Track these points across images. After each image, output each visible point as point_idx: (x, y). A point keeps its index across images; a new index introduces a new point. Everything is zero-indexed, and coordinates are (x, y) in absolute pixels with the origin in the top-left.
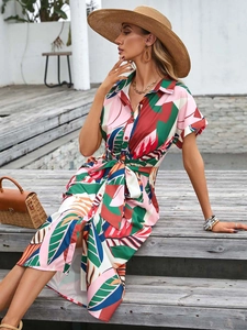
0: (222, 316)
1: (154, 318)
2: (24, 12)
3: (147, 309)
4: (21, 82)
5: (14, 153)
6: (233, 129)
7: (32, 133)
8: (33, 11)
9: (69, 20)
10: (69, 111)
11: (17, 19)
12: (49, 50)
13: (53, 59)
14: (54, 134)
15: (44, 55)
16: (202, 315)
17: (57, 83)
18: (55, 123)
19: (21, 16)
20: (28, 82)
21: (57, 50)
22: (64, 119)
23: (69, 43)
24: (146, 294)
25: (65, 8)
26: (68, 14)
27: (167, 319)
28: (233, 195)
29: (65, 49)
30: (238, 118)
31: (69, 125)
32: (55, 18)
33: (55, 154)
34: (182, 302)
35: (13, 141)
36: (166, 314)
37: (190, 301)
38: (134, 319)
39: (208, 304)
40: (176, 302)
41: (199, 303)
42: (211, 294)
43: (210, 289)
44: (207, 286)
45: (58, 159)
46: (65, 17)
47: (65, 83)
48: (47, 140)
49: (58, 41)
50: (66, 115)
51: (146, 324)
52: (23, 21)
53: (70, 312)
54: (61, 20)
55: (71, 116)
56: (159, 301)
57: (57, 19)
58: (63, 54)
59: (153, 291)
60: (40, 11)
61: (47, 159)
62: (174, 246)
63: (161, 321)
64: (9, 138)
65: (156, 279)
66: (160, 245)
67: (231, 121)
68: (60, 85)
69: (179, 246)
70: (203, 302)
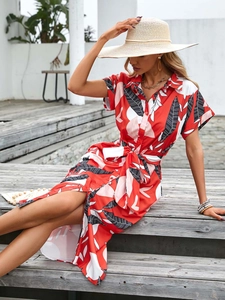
0: (207, 288)
1: (145, 288)
2: (26, 34)
3: (139, 280)
4: (21, 97)
5: (16, 152)
6: (215, 147)
7: (33, 135)
8: (34, 33)
9: (67, 42)
10: (66, 120)
11: (19, 39)
12: (48, 69)
13: (51, 77)
14: (52, 139)
15: (43, 72)
16: (189, 286)
17: (54, 99)
18: (53, 129)
19: (23, 37)
20: (27, 98)
21: (55, 69)
22: (61, 126)
23: (67, 63)
24: (139, 268)
25: (64, 32)
26: (67, 37)
27: (157, 290)
28: (218, 188)
29: (63, 68)
30: (219, 137)
31: (66, 133)
32: (55, 40)
33: (53, 156)
34: (171, 274)
35: (15, 141)
36: (156, 284)
37: (179, 274)
38: (127, 289)
39: (195, 276)
40: (166, 274)
41: (187, 276)
42: (198, 269)
43: (197, 265)
44: (194, 262)
45: (56, 161)
46: (64, 39)
47: (61, 99)
48: (45, 143)
49: (56, 61)
50: (63, 123)
51: (138, 294)
52: (25, 41)
53: (68, 281)
54: (60, 42)
55: (68, 124)
56: (150, 273)
57: (56, 41)
58: (61, 72)
59: (145, 265)
60: (41, 33)
61: (45, 159)
62: (165, 225)
63: (151, 291)
64: (13, 137)
65: (148, 256)
66: (152, 225)
67: (213, 139)
68: (57, 101)
69: (170, 226)
70: (191, 274)
